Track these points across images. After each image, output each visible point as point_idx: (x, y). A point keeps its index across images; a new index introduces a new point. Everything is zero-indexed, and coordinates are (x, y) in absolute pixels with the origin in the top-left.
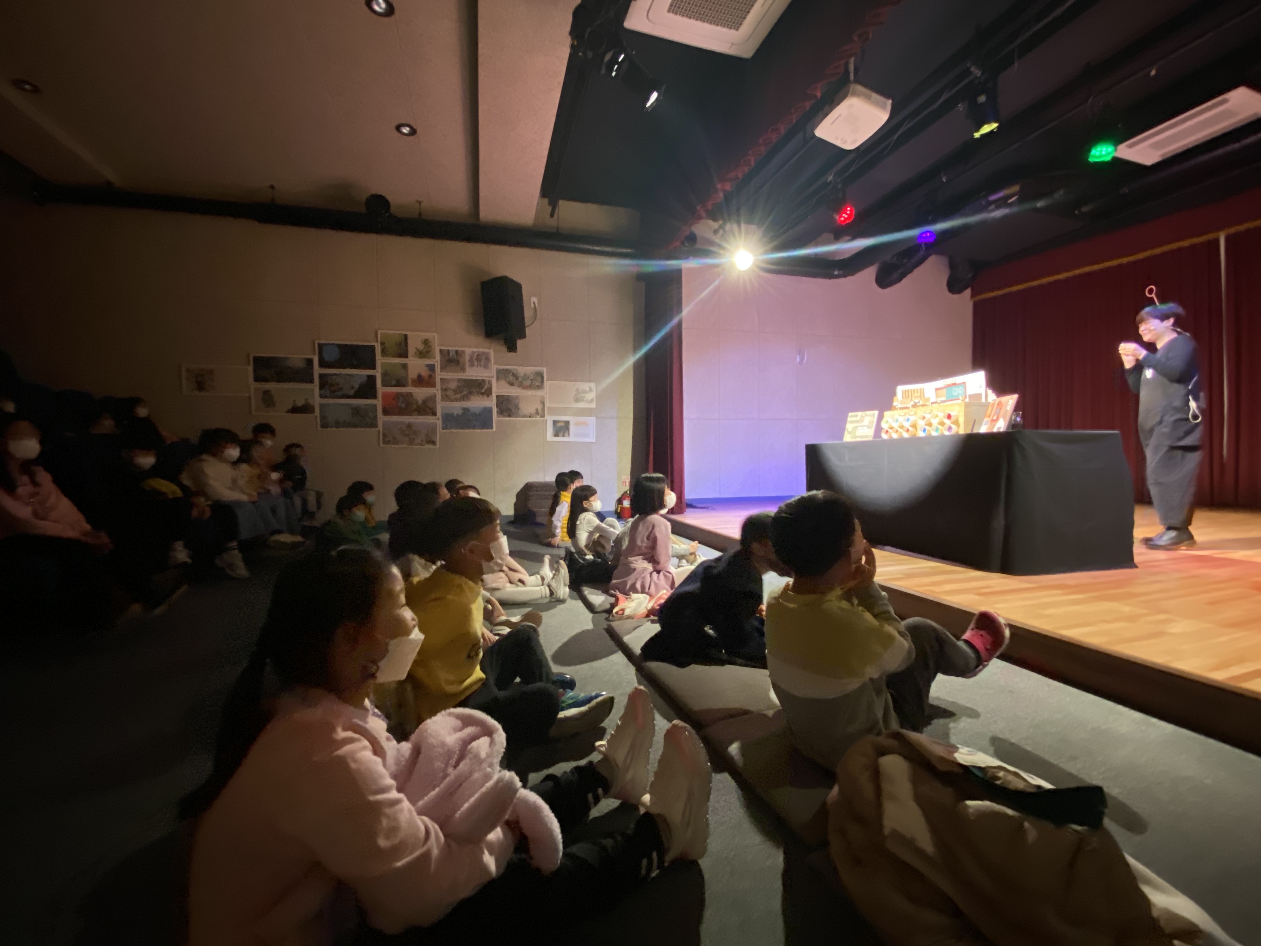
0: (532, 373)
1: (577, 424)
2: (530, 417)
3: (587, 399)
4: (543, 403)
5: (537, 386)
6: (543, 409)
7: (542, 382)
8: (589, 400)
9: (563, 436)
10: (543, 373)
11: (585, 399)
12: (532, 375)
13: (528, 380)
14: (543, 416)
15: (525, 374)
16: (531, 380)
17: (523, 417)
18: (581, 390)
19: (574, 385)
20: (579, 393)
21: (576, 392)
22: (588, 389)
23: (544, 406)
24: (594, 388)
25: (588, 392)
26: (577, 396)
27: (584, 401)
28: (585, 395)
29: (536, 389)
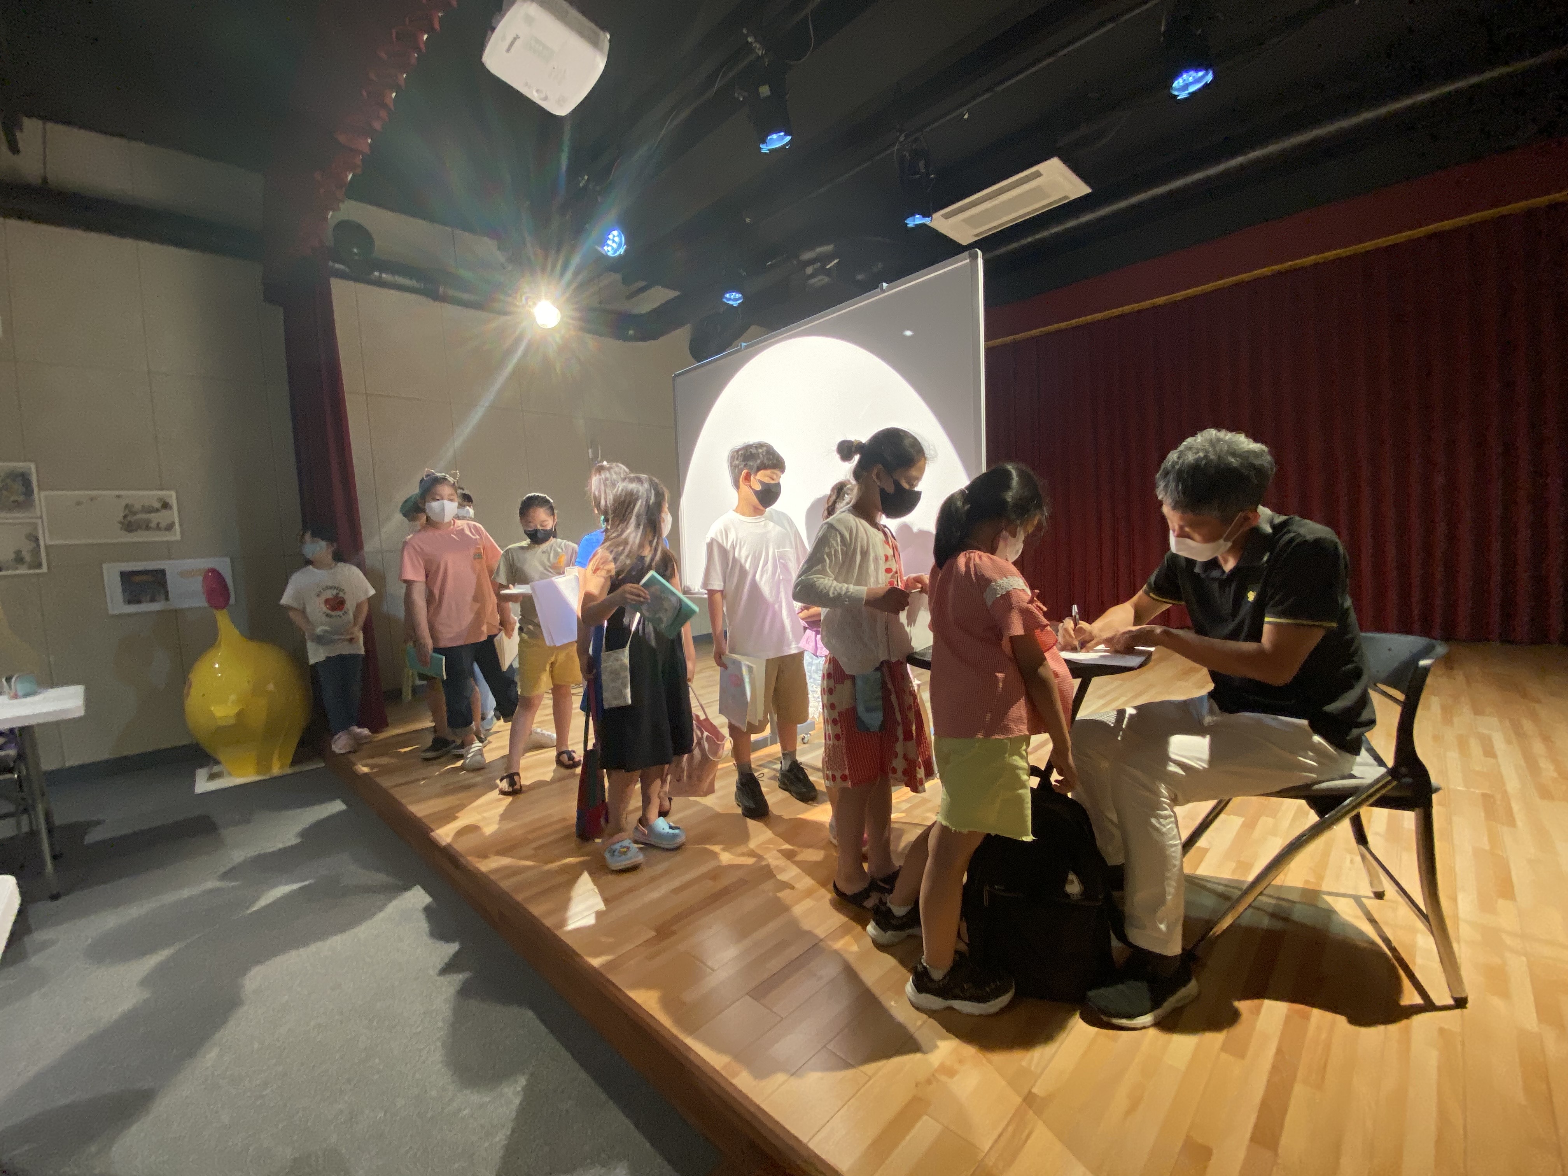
1: (186, 574)
2: (2, 569)
3: (158, 524)
4: (35, 539)
5: (16, 501)
6: (36, 552)
7: (29, 493)
8: (163, 525)
9: (152, 600)
10: (29, 474)
11: (153, 525)
14: (38, 566)
18: (138, 506)
19: (118, 497)
20: (135, 513)
21: (127, 512)
22: (157, 505)
23: (38, 545)
24: (174, 502)
25: (157, 510)
26: (129, 518)
27: (148, 528)
28: (152, 516)
29: (10, 510)
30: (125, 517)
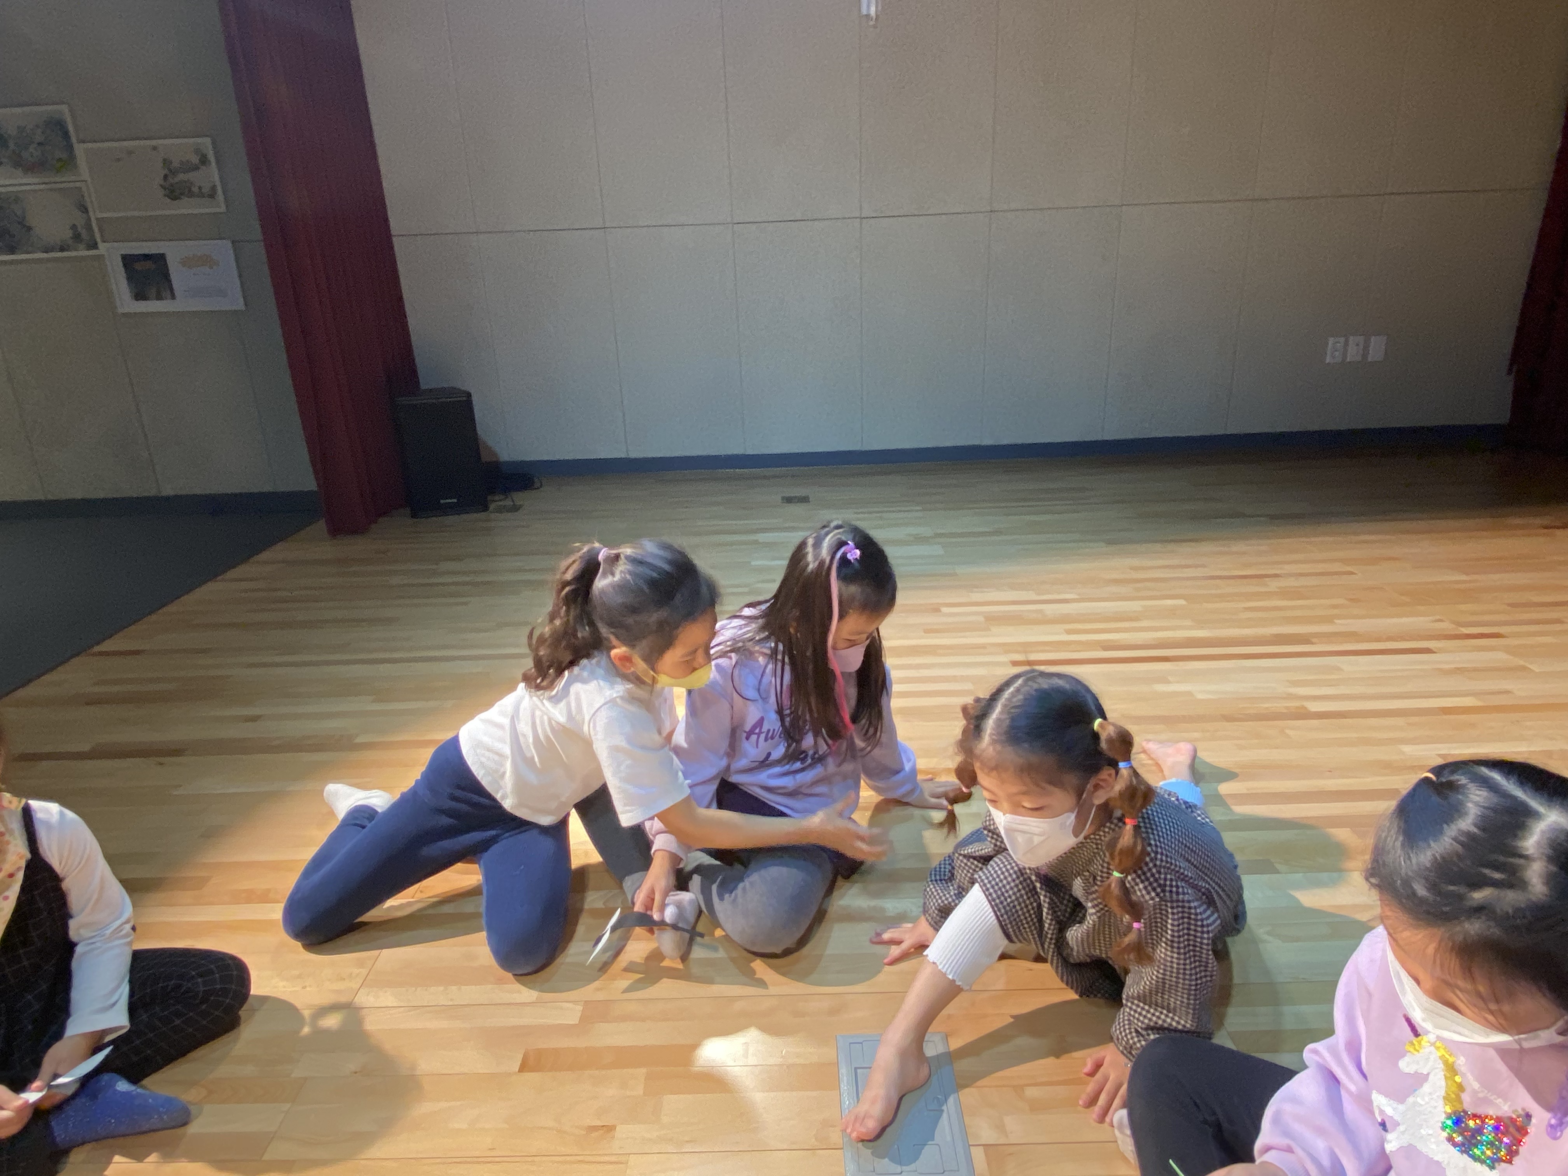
0: (37, 126)
1: (187, 262)
2: (62, 249)
3: (200, 188)
4: (84, 210)
5: (60, 160)
6: (89, 227)
7: (70, 148)
8: (204, 189)
9: (159, 297)
10: (65, 122)
11: (195, 190)
12: (39, 131)
13: (31, 149)
14: (95, 246)
15: (21, 129)
16: (39, 144)
17: (46, 252)
18: (176, 164)
19: (155, 148)
20: (173, 172)
21: (166, 171)
22: (195, 160)
23: (89, 219)
24: (211, 157)
25: (196, 168)
26: (171, 180)
27: (191, 194)
28: (191, 176)
29: (58, 171)
30: (166, 177)
